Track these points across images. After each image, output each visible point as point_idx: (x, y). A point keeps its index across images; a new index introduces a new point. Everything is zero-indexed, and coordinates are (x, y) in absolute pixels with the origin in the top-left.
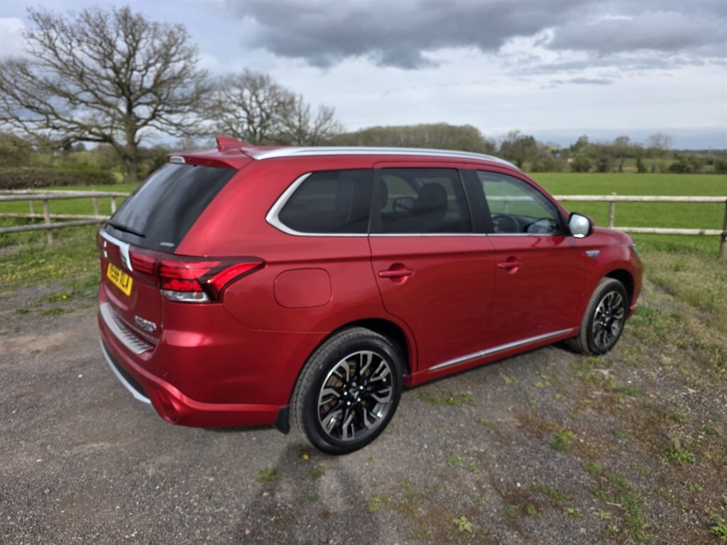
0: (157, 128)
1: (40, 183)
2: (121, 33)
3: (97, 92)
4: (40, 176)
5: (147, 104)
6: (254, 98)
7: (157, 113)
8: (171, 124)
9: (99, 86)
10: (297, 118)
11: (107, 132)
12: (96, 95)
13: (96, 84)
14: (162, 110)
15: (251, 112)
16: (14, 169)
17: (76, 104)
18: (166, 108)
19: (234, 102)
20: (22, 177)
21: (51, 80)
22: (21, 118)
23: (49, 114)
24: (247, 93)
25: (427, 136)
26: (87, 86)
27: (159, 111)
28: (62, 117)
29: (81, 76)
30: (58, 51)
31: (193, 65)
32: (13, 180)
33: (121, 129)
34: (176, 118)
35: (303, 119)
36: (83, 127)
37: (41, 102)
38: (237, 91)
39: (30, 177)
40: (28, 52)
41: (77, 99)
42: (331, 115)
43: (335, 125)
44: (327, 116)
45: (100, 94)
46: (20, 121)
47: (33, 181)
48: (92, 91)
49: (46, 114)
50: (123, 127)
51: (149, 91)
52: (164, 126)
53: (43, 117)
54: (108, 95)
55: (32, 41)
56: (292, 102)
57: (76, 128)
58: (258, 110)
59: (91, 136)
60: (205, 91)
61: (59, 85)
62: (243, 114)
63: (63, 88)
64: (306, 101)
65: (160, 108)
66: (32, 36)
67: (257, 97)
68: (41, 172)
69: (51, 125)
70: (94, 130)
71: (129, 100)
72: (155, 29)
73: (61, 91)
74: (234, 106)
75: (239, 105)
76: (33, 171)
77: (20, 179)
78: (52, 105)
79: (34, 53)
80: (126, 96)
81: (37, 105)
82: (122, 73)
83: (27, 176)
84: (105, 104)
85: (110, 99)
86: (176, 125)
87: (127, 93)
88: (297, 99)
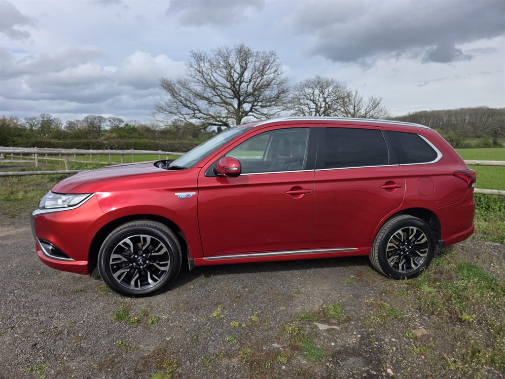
0: (255, 117)
1: (185, 149)
2: (237, 60)
3: (222, 96)
4: (186, 146)
5: (249, 102)
6: (321, 95)
7: (253, 107)
8: (263, 114)
9: (223, 92)
10: (352, 107)
11: (224, 120)
12: (221, 98)
13: (221, 91)
14: (257, 105)
15: (319, 104)
16: (173, 141)
17: (212, 104)
18: (260, 104)
19: (308, 99)
20: (176, 145)
21: (198, 91)
22: (182, 113)
23: (196, 110)
24: (317, 92)
25: (467, 117)
26: (217, 93)
27: (255, 106)
28: (203, 112)
29: (214, 88)
30: (204, 74)
31: (279, 76)
32: (171, 147)
33: (233, 118)
34: (265, 111)
35: (356, 108)
36: (213, 117)
37: (192, 103)
38: (310, 91)
39: (180, 146)
40: (188, 75)
41: (212, 101)
42: (378, 104)
43: (381, 111)
44: (375, 104)
45: (224, 98)
46: (182, 115)
47: (181, 148)
48: (219, 96)
49: (194, 110)
50: (235, 117)
51: (251, 94)
52: (259, 116)
53: (193, 112)
54: (227, 98)
55: (191, 69)
56: (349, 95)
57: (209, 118)
58: (324, 103)
59: (217, 123)
60: (283, 92)
61: (204, 93)
62: (313, 106)
63: (205, 95)
64: (360, 94)
65: (255, 104)
66: (191, 66)
67: (323, 94)
68: (186, 143)
69: (195, 116)
70: (218, 119)
71: (239, 100)
72: (257, 56)
73: (204, 97)
74: (308, 102)
75: (311, 100)
76: (182, 142)
77: (175, 147)
78: (198, 105)
79: (191, 76)
80: (237, 98)
81: (189, 106)
82: (237, 84)
83: (178, 145)
84: (226, 103)
85: (228, 100)
86: (265, 115)
87: (237, 95)
88: (354, 93)
